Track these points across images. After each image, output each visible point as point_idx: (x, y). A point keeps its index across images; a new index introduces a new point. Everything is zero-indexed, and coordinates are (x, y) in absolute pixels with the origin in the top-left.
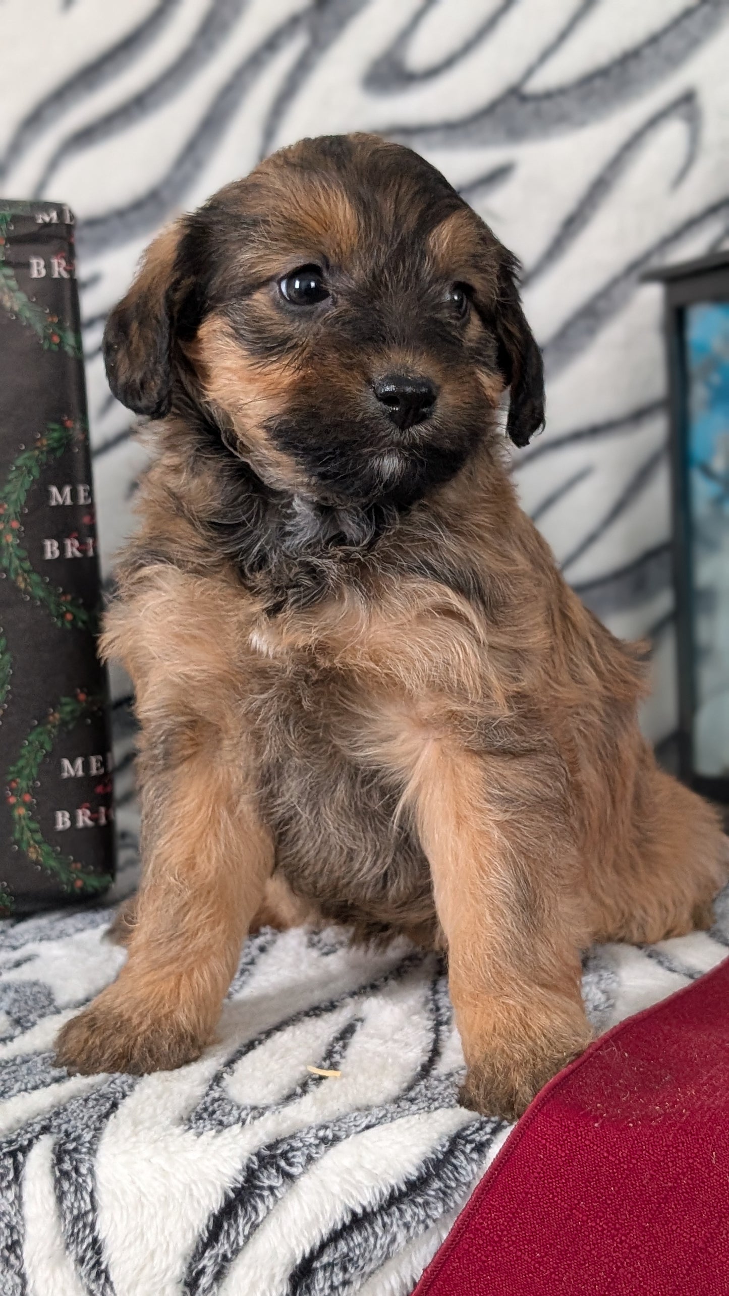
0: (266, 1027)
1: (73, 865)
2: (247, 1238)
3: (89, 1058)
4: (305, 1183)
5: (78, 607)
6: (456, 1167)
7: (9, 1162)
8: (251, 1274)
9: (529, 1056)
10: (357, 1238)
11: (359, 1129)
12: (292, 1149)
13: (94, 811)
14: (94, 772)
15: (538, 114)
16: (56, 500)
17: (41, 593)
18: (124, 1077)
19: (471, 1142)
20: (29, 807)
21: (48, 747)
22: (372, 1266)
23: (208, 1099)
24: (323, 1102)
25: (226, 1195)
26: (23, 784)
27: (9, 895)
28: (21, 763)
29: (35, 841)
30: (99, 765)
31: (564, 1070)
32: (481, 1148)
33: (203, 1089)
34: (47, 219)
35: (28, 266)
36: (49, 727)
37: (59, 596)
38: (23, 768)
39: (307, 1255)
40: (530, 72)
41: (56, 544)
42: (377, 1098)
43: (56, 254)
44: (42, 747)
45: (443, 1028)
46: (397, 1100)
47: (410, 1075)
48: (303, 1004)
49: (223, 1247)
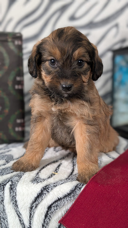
0: (46, 164)
2: (41, 201)
3: (17, 169)
4: (51, 193)
6: (76, 192)
7: (2, 187)
8: (41, 207)
9: (89, 173)
10: (59, 202)
11: (60, 184)
12: (49, 187)
14: (22, 122)
16: (18, 79)
17: (15, 94)
18: (23, 172)
19: (79, 187)
20: (12, 127)
21: (15, 118)
22: (61, 207)
23: (36, 177)
24: (55, 179)
25: (38, 194)
29: (12, 132)
31: (94, 176)
32: (80, 189)
33: (35, 175)
35: (15, 42)
39: (51, 204)
42: (64, 178)
43: (19, 41)
45: (74, 166)
46: (67, 179)
47: (69, 174)
48: (52, 161)
49: (37, 203)
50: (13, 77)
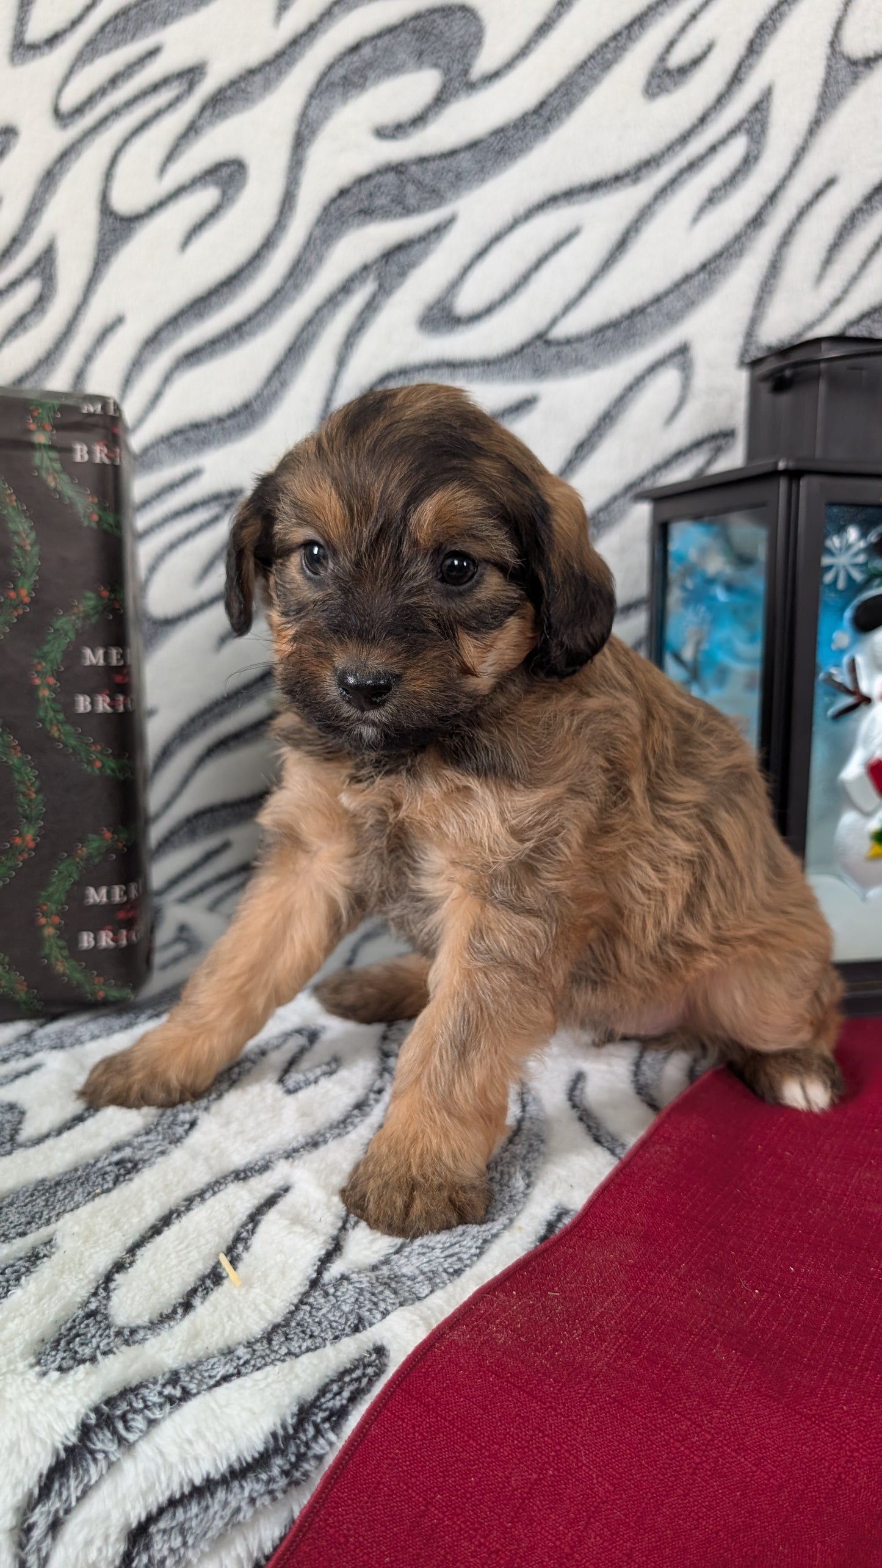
0: (191, 1193)
1: (97, 979)
2: (79, 1499)
4: (145, 1449)
5: (108, 756)
10: (194, 1509)
11: (212, 1382)
12: (133, 1410)
13: (116, 934)
14: (117, 899)
15: (558, 356)
16: (91, 661)
17: (72, 742)
20: (57, 928)
21: (76, 876)
23: (82, 1312)
26: (52, 907)
27: (39, 1000)
28: (51, 889)
29: (63, 956)
30: (122, 894)
32: (336, 1417)
33: (87, 1293)
34: (92, 409)
35: (70, 450)
36: (77, 859)
37: (89, 745)
38: (53, 893)
39: (143, 1517)
40: (554, 322)
41: (88, 699)
42: (254, 1330)
43: (98, 442)
44: (70, 876)
46: (271, 1334)
49: (54, 1504)
50: (63, 648)
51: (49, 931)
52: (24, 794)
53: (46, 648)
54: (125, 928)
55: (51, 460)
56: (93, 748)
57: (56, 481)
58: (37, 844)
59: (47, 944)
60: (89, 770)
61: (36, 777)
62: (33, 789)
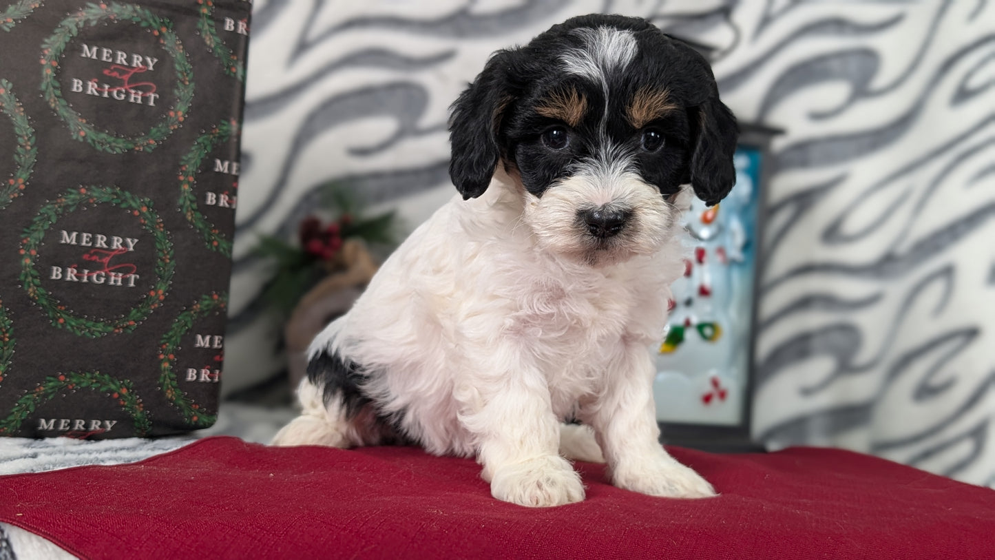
1: (194, 406)
5: (222, 238)
13: (212, 372)
14: (216, 346)
16: (219, 168)
17: (201, 225)
20: (171, 363)
21: (190, 325)
26: (170, 347)
27: (149, 420)
28: (170, 333)
29: (172, 386)
30: (219, 342)
35: (223, 22)
36: (192, 312)
37: (211, 229)
38: (172, 337)
41: (214, 196)
43: (241, 19)
44: (186, 324)
50: (203, 156)
51: (166, 365)
52: (162, 260)
53: (190, 155)
54: (217, 369)
55: (209, 25)
56: (214, 231)
57: (211, 41)
58: (166, 297)
59: (162, 375)
60: (209, 247)
61: (171, 248)
62: (168, 257)
